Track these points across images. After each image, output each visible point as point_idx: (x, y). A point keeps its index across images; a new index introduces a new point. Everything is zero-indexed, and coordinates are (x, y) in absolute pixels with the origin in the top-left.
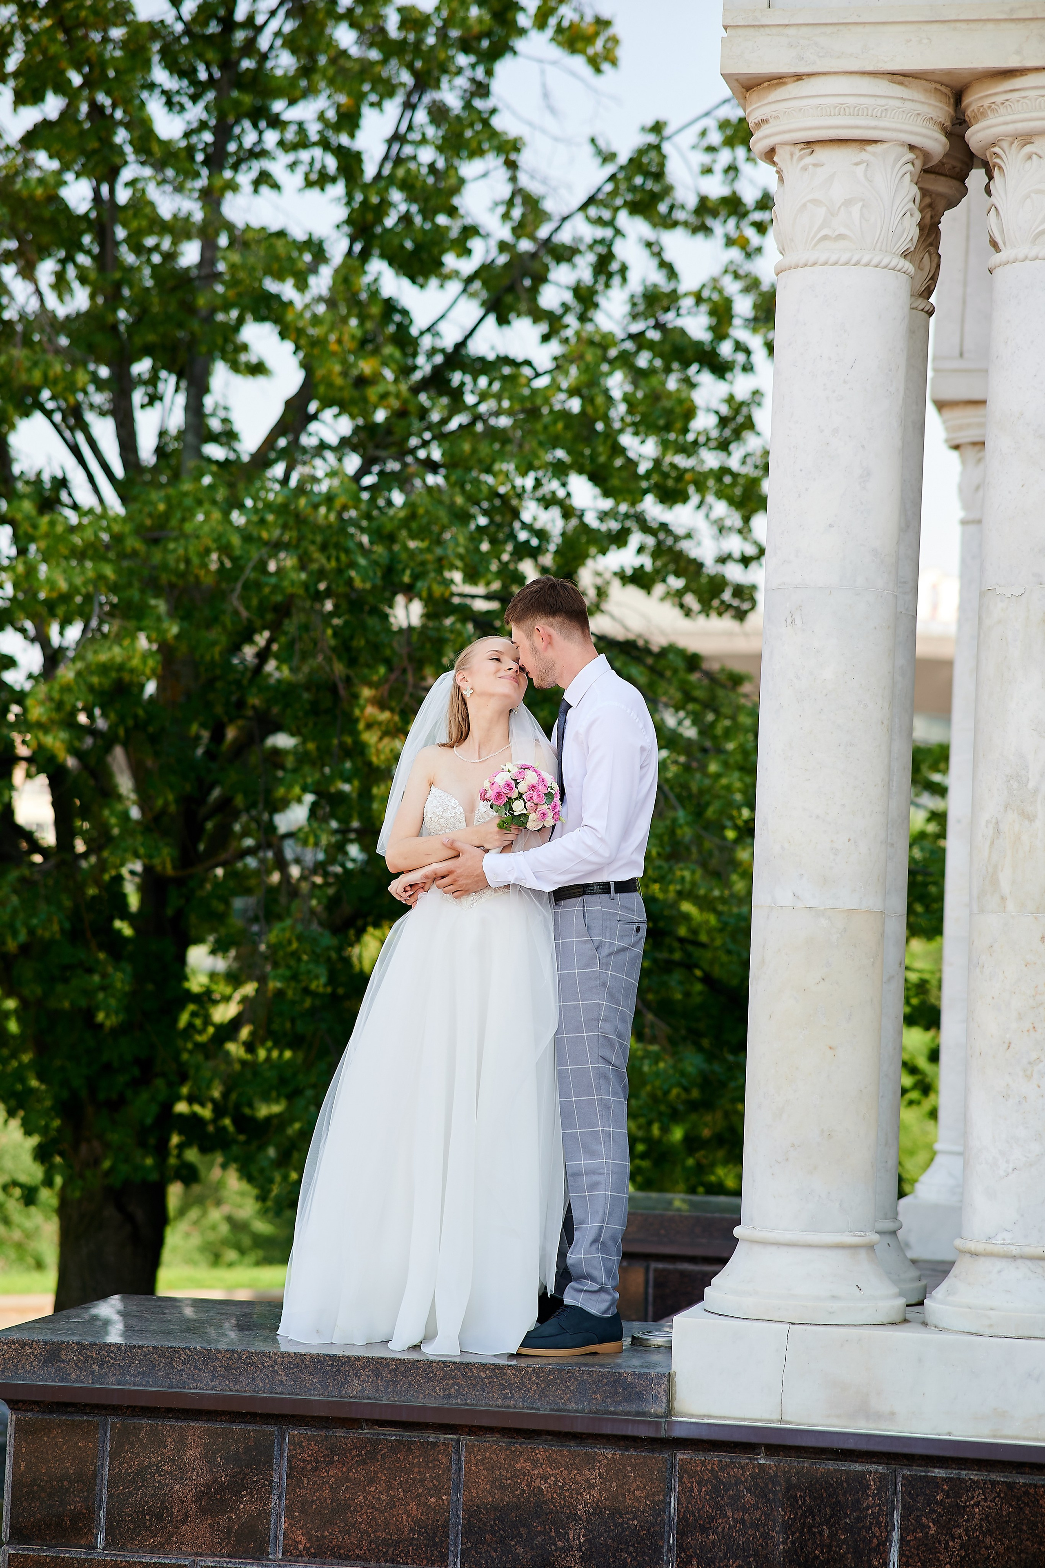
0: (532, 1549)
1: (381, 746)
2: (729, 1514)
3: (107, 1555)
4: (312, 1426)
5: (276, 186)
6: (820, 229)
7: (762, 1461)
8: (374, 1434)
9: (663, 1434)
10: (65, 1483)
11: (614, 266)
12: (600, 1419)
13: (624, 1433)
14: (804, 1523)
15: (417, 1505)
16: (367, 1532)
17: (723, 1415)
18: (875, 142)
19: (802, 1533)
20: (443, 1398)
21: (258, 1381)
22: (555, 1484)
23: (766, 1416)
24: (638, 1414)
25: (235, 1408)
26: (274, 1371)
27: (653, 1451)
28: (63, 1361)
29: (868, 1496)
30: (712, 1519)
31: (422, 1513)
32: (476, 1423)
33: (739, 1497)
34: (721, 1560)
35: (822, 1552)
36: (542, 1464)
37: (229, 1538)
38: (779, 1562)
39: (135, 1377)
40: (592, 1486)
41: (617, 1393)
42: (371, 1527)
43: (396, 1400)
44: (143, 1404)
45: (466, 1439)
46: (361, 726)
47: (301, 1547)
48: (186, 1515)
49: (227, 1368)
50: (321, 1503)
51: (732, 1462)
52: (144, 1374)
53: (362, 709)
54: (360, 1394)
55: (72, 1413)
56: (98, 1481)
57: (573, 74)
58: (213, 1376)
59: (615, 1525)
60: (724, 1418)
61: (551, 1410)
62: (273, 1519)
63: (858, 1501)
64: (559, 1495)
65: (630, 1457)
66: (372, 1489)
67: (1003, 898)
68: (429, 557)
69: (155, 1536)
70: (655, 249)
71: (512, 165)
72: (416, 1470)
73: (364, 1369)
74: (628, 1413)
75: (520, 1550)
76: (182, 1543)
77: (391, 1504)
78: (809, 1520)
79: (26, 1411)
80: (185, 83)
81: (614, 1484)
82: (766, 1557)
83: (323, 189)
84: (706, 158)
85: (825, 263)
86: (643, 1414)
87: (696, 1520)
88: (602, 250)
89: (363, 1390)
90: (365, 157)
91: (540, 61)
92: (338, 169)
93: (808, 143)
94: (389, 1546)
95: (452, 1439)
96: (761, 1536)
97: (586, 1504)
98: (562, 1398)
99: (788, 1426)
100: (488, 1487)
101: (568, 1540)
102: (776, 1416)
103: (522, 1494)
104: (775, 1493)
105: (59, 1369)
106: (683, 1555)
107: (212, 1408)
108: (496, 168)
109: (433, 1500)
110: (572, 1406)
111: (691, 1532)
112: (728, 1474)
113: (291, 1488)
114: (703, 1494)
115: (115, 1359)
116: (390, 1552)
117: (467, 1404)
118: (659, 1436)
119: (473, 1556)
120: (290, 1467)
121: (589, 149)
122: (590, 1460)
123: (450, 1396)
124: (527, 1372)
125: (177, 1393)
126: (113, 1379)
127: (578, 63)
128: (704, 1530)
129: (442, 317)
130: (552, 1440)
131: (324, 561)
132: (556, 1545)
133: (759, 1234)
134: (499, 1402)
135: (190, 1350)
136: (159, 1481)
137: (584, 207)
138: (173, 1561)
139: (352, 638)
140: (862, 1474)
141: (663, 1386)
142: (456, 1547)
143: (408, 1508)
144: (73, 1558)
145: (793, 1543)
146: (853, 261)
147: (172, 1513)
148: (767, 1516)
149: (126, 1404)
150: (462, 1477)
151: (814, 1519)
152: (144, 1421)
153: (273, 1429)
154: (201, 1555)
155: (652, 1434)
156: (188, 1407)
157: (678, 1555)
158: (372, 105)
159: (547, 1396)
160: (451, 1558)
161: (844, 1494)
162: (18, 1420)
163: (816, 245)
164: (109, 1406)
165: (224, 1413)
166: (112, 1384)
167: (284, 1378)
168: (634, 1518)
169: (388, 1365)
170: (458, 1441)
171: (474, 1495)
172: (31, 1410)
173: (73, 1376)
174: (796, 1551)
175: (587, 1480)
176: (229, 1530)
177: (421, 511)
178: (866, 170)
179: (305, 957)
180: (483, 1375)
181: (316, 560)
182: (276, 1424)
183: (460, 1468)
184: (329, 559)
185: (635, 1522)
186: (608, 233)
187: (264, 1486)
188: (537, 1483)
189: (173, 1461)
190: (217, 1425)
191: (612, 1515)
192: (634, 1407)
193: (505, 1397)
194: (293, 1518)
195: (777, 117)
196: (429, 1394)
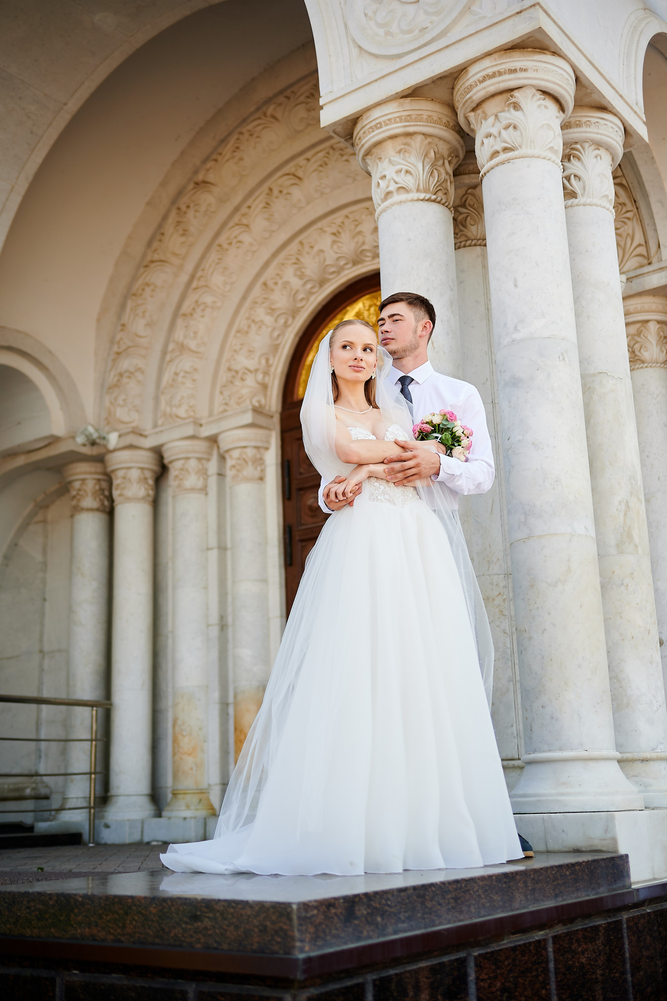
8: (511, 942)
9: (636, 899)
30: (640, 959)
34: (645, 989)
36: (581, 942)
41: (615, 874)
67: (636, 546)
72: (534, 968)
74: (620, 888)
86: (625, 887)
96: (654, 965)
100: (564, 970)
106: (634, 992)
114: (635, 942)
155: (632, 900)
171: (559, 979)
175: (598, 948)
188: (581, 958)
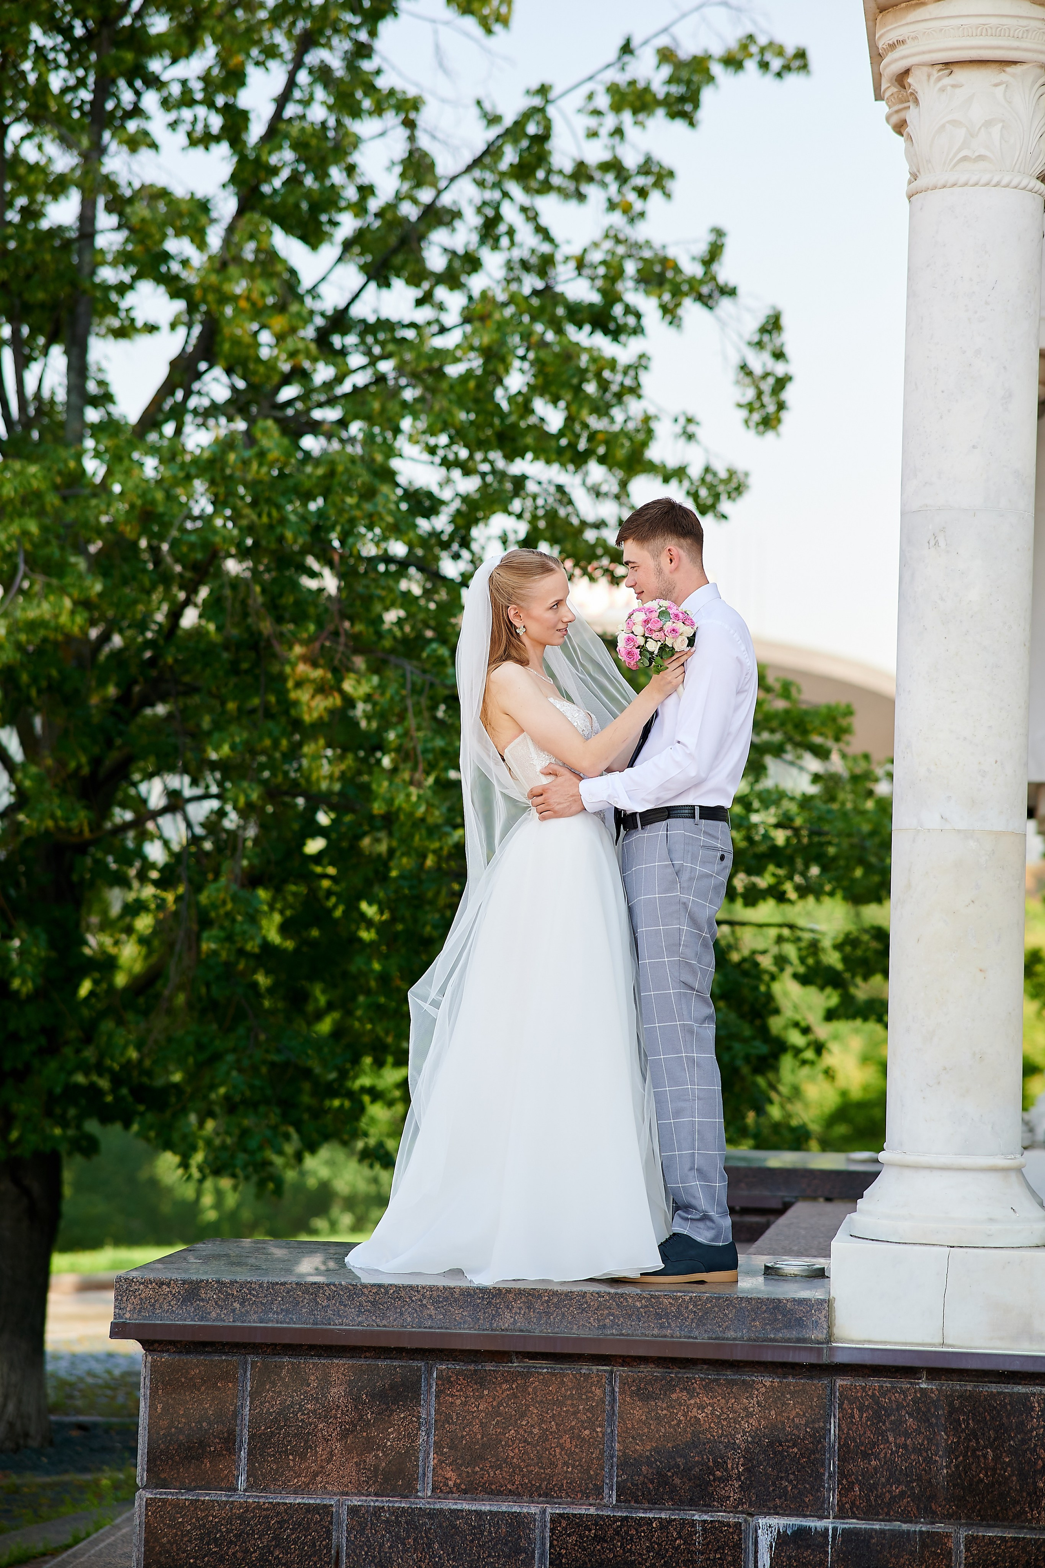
0: (690, 1480)
1: (314, 704)
2: (891, 1439)
3: (249, 1497)
4: (461, 1361)
5: (154, 146)
6: (959, 150)
7: (924, 1386)
8: (524, 1367)
9: (825, 1360)
10: (204, 1424)
11: (502, 228)
12: (760, 1346)
13: (785, 1360)
14: (968, 1447)
15: (572, 1438)
16: (520, 1467)
17: (883, 1339)
18: (1015, 63)
19: (965, 1456)
20: (598, 1328)
21: (406, 1316)
22: (712, 1413)
23: (928, 1340)
24: (799, 1340)
25: (383, 1344)
26: (422, 1305)
27: (811, 1378)
28: (203, 1300)
29: (1033, 1418)
30: (874, 1444)
31: (576, 1446)
32: (632, 1353)
33: (901, 1421)
34: (884, 1486)
35: (986, 1475)
36: (698, 1394)
37: (376, 1476)
38: (943, 1487)
39: (278, 1314)
40: (750, 1415)
41: (776, 1320)
42: (524, 1461)
43: (548, 1331)
44: (287, 1341)
45: (621, 1371)
46: (290, 684)
47: (451, 1483)
48: (331, 1454)
49: (374, 1303)
50: (471, 1438)
51: (893, 1387)
52: (287, 1311)
53: (294, 666)
54: (512, 1327)
55: (210, 1353)
56: (238, 1422)
57: (467, 35)
58: (359, 1311)
59: (775, 1453)
60: (885, 1343)
61: (710, 1338)
62: (421, 1455)
63: (1022, 1423)
64: (717, 1424)
65: (789, 1384)
66: (524, 1423)
68: (357, 513)
69: (299, 1476)
70: (531, 214)
71: (409, 124)
72: (569, 1402)
73: (515, 1301)
74: (789, 1340)
75: (677, 1481)
76: (327, 1483)
77: (544, 1437)
78: (973, 1443)
79: (162, 1351)
80: (60, 39)
81: (773, 1412)
82: (930, 1482)
83: (207, 149)
84: (592, 122)
85: (966, 184)
86: (804, 1340)
87: (857, 1446)
88: (490, 212)
89: (515, 1322)
90: (252, 116)
91: (433, 21)
92: (223, 128)
93: (947, 64)
94: (542, 1480)
95: (605, 1371)
96: (924, 1461)
97: (745, 1432)
98: (720, 1326)
99: (950, 1350)
100: (644, 1417)
101: (726, 1470)
102: (938, 1340)
103: (678, 1425)
104: (938, 1417)
105: (198, 1308)
106: (844, 1482)
107: (359, 1344)
108: (393, 128)
109: (587, 1432)
110: (731, 1334)
111: (853, 1458)
112: (890, 1399)
113: (440, 1424)
114: (864, 1420)
115: (257, 1296)
116: (543, 1486)
117: (623, 1335)
118: (821, 1362)
119: (629, 1488)
120: (439, 1404)
121: (475, 111)
122: (748, 1386)
123: (604, 1326)
124: (684, 1300)
125: (322, 1329)
126: (255, 1317)
127: (470, 23)
128: (866, 1456)
129: (323, 279)
130: (707, 1369)
131: (254, 517)
132: (714, 1475)
133: (910, 1159)
134: (656, 1332)
135: (334, 1285)
136: (302, 1420)
137: (469, 169)
138: (318, 1501)
139: (281, 595)
140: (1026, 1396)
141: (824, 1312)
142: (611, 1479)
143: (561, 1441)
144: (212, 1501)
145: (957, 1467)
146: (994, 182)
147: (316, 1452)
148: (930, 1440)
149: (269, 1341)
150: (617, 1409)
151: (978, 1443)
152: (286, 1359)
153: (421, 1364)
154: (347, 1494)
155: (812, 1359)
156: (334, 1343)
157: (839, 1482)
158: (257, 64)
159: (704, 1325)
160: (606, 1491)
161: (1008, 1417)
162: (154, 1361)
163: (955, 166)
164: (249, 1344)
165: (369, 1349)
166: (254, 1322)
167: (433, 1312)
168: (794, 1446)
169: (540, 1296)
170: (611, 1372)
171: (629, 1426)
172: (167, 1351)
173: (214, 1315)
174: (960, 1475)
175: (746, 1409)
176: (376, 1467)
177: (340, 468)
178: (1005, 91)
179: (239, 918)
180: (638, 1304)
181: (247, 516)
182: (422, 1360)
183: (614, 1400)
184: (260, 515)
185: (795, 1450)
186: (497, 195)
187: (412, 1422)
188: (694, 1412)
189: (317, 1399)
190: (362, 1362)
191: (771, 1444)
192: (794, 1334)
193: (662, 1326)
194: (443, 1454)
195: (915, 38)
196: (583, 1325)
